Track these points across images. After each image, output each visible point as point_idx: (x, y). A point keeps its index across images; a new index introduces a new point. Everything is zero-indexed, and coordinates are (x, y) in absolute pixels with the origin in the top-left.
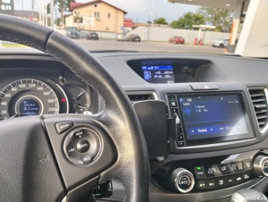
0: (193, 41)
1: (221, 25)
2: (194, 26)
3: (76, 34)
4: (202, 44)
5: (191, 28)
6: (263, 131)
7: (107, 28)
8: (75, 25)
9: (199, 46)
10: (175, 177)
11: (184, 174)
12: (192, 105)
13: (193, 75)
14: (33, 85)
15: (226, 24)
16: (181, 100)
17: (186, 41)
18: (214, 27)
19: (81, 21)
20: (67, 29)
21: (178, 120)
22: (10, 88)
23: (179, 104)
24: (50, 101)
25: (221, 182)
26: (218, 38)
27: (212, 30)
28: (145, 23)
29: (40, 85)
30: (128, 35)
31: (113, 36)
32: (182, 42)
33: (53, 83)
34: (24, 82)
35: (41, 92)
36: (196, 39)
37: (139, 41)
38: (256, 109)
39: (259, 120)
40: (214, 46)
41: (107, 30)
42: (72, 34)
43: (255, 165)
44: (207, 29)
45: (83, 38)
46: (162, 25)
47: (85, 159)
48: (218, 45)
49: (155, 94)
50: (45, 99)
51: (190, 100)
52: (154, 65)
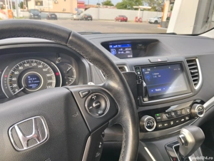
0: (134, 19)
1: (155, 5)
2: (134, 7)
3: (37, 15)
4: (141, 22)
5: (132, 9)
6: (197, 88)
7: (64, 10)
8: (37, 7)
9: (139, 23)
10: (143, 122)
11: (149, 119)
12: (151, 73)
13: (145, 50)
14: (35, 64)
15: (159, 4)
16: (143, 70)
17: (128, 19)
18: (150, 8)
19: (41, 4)
20: (29, 11)
21: (144, 84)
22: (18, 67)
23: (142, 73)
24: (48, 75)
25: (172, 123)
26: (153, 16)
27: (149, 10)
28: (96, 5)
29: (40, 64)
30: (82, 15)
31: (69, 16)
32: (126, 20)
33: (49, 62)
34: (28, 62)
35: (41, 69)
36: (137, 18)
37: (91, 20)
38: (192, 73)
39: (194, 81)
40: (151, 23)
41: (64, 12)
42: (34, 15)
43: (193, 111)
44: (144, 10)
45: (44, 18)
46: (109, 7)
47: (99, 112)
48: (153, 21)
49: (126, 67)
50: (44, 74)
51: (149, 70)
52: (117, 44)
